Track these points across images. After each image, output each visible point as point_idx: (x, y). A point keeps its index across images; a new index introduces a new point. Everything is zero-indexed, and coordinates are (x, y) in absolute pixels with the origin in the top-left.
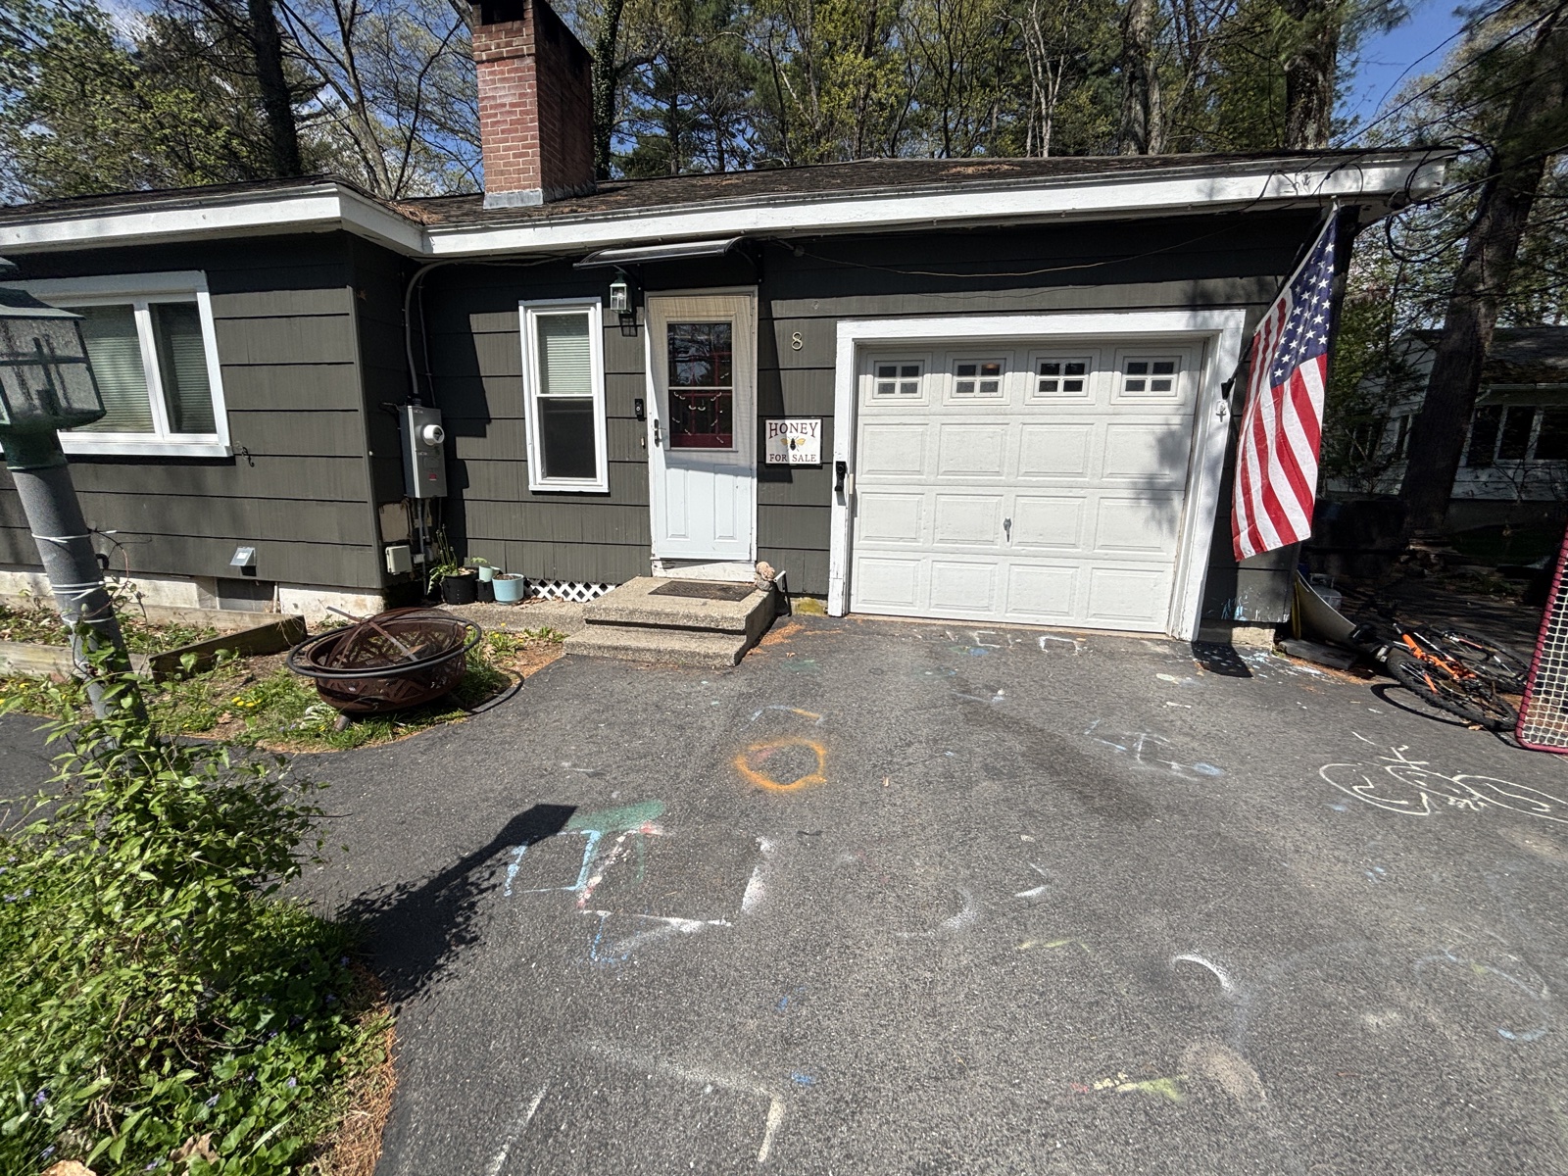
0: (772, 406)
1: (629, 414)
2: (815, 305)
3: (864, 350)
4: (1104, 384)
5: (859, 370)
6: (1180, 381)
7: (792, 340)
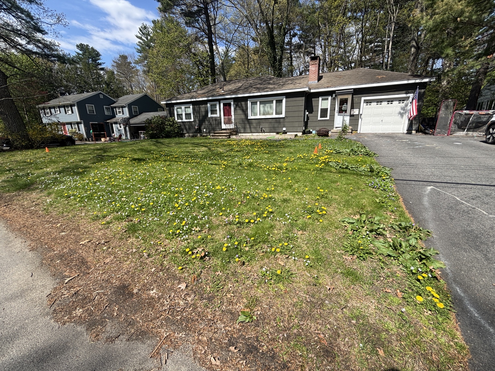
0: (352, 107)
1: (333, 109)
2: (359, 96)
3: (365, 100)
4: (396, 103)
5: (364, 103)
6: (405, 102)
7: (356, 100)
